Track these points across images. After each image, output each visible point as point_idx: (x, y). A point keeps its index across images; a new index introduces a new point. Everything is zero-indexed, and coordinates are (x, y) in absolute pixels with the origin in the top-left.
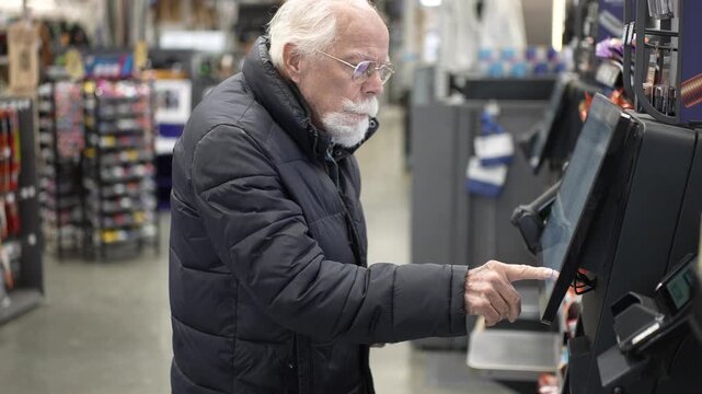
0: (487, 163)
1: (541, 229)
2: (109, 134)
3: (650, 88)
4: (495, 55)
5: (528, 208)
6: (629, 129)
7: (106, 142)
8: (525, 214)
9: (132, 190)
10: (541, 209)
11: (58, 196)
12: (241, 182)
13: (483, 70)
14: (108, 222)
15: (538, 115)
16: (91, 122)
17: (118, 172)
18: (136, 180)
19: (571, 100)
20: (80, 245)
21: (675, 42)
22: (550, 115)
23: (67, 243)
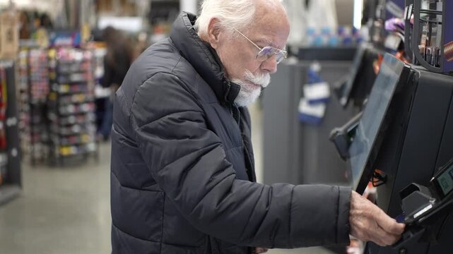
0: (312, 102)
1: (349, 144)
2: (65, 84)
3: (423, 49)
4: (318, 32)
5: (341, 130)
6: (409, 76)
7: (63, 89)
8: (339, 134)
9: (80, 120)
10: (349, 130)
11: (32, 124)
12: (176, 116)
13: (309, 42)
14: (65, 141)
15: (346, 71)
16: (53, 75)
17: (71, 109)
18: (83, 114)
19: (368, 60)
20: (46, 157)
21: (439, 18)
22: (353, 70)
23: (38, 155)
